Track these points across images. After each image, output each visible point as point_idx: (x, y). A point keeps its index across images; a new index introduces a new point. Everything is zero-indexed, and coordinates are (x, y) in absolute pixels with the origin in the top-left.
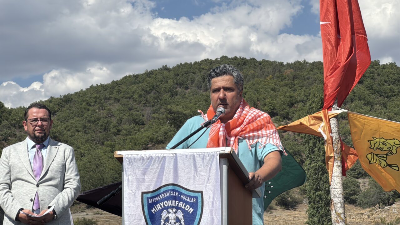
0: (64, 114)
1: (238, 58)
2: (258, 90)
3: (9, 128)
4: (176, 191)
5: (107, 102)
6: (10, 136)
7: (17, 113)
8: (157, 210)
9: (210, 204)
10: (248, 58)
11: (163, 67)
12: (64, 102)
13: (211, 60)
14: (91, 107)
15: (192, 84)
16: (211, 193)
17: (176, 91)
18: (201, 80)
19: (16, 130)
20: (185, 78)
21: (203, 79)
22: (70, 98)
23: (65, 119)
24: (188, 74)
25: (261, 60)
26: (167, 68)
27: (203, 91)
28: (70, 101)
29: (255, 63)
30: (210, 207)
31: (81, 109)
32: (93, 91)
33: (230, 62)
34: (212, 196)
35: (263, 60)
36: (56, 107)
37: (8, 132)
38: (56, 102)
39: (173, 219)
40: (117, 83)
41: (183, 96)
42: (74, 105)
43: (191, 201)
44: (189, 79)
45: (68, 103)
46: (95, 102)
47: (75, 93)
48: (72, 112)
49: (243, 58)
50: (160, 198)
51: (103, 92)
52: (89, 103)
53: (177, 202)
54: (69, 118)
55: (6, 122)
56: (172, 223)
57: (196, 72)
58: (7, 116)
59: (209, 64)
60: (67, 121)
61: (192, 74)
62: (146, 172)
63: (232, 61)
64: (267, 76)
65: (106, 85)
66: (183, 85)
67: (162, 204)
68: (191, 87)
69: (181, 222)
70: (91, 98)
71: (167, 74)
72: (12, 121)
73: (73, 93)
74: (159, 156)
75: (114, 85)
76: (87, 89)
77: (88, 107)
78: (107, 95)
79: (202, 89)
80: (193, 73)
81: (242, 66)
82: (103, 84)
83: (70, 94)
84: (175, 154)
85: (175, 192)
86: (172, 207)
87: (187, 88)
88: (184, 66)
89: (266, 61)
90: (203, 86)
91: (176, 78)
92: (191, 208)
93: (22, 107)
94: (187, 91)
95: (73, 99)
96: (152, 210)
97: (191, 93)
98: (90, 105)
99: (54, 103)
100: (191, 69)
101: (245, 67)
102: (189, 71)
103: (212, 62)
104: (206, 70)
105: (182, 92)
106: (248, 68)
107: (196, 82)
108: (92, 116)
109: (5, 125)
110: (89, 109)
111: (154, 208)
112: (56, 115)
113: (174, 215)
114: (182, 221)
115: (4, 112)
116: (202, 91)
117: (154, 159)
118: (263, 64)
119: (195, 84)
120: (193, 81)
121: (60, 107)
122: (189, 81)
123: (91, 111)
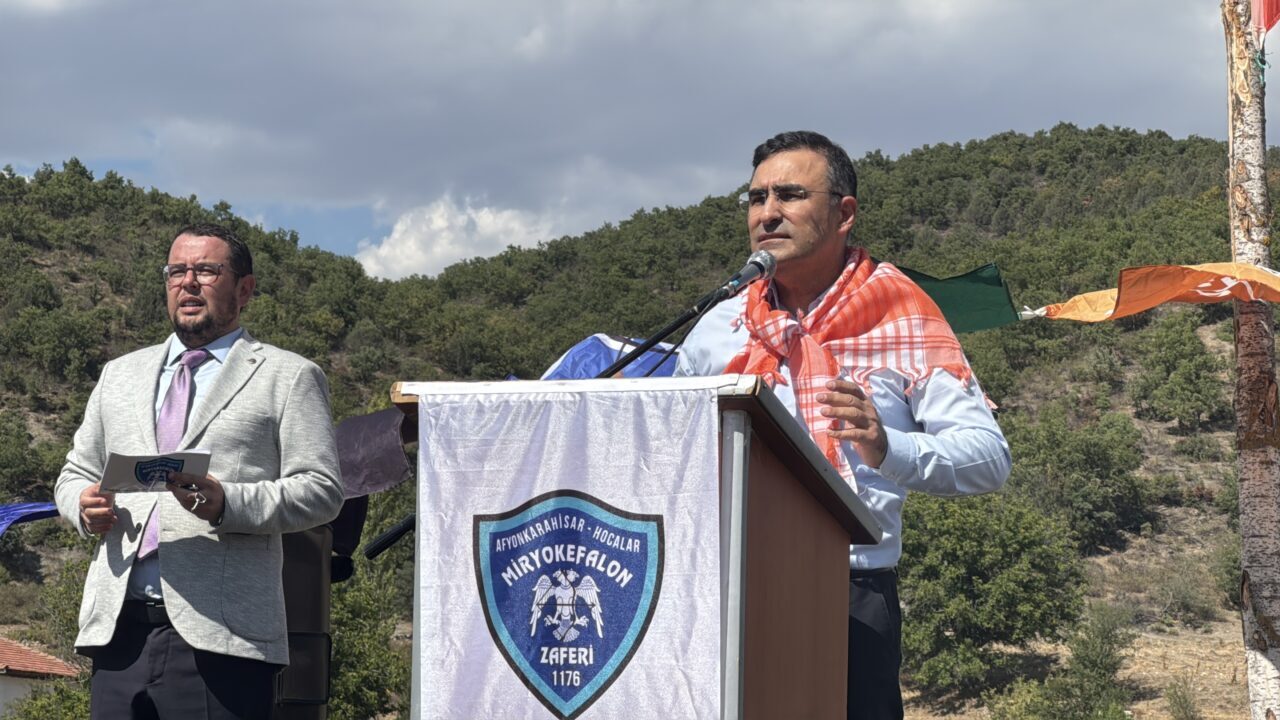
0: (551, 302)
1: (1110, 131)
2: (1171, 235)
3: (377, 341)
4: (579, 514)
5: (686, 265)
6: (380, 368)
7: (401, 296)
8: (521, 574)
9: (686, 559)
10: (1143, 131)
11: (868, 156)
12: (551, 262)
13: (1021, 135)
14: (635, 281)
15: (960, 212)
16: (690, 521)
17: (908, 233)
18: (989, 199)
19: (397, 348)
20: (937, 192)
21: (995, 197)
22: (570, 251)
23: (554, 319)
24: (947, 181)
25: (1186, 138)
26: (882, 159)
27: (996, 234)
28: (570, 259)
29: (1167, 148)
30: (686, 567)
31: (603, 287)
32: (644, 229)
33: (1083, 142)
34: (691, 532)
35: (1191, 137)
36: (526, 279)
37: (374, 355)
38: (526, 261)
39: (569, 605)
40: (719, 206)
41: (931, 249)
42: (582, 273)
43: (625, 546)
44: (951, 195)
45: (564, 266)
46: (651, 263)
47: (586, 233)
48: (575, 294)
49: (1124, 130)
50: (529, 534)
51: (674, 233)
52: (630, 267)
53: (582, 548)
54: (566, 314)
55: (368, 324)
56: (563, 618)
57: (975, 175)
58: (373, 304)
59: (1015, 150)
60: (559, 325)
61: (960, 179)
62: (486, 451)
63: (1089, 141)
64: (1204, 189)
65: (684, 212)
66: (931, 214)
67: (535, 556)
68: (956, 221)
69: (593, 615)
70: (635, 251)
71: (880, 179)
72: (386, 321)
73: (580, 235)
74: (529, 402)
75: (711, 210)
76: (624, 224)
77: (628, 281)
78: (687, 242)
79: (991, 227)
80: (965, 177)
81: (1123, 155)
82: (675, 207)
83: (570, 238)
84: (580, 393)
85: (574, 519)
86: (565, 567)
87: (944, 224)
88: (934, 155)
89: (1202, 140)
90: (994, 218)
91: (910, 192)
92: (625, 571)
93: (421, 278)
94: (944, 234)
95: (580, 254)
96: (504, 575)
97: (958, 242)
98: (632, 275)
99: (518, 265)
100: (959, 163)
101: (1131, 160)
102: (951, 169)
103: (1024, 142)
104: (1007, 167)
105: (926, 237)
106: (1143, 161)
107: (971, 206)
108: (639, 308)
109: (367, 332)
110: (628, 286)
111: (509, 569)
112: (524, 303)
113: (570, 592)
114: (597, 612)
115: (360, 291)
116: (991, 235)
117: (514, 410)
118: (1191, 149)
119: (970, 210)
120: (962, 204)
121: (537, 279)
122: (950, 204)
123: (635, 294)
